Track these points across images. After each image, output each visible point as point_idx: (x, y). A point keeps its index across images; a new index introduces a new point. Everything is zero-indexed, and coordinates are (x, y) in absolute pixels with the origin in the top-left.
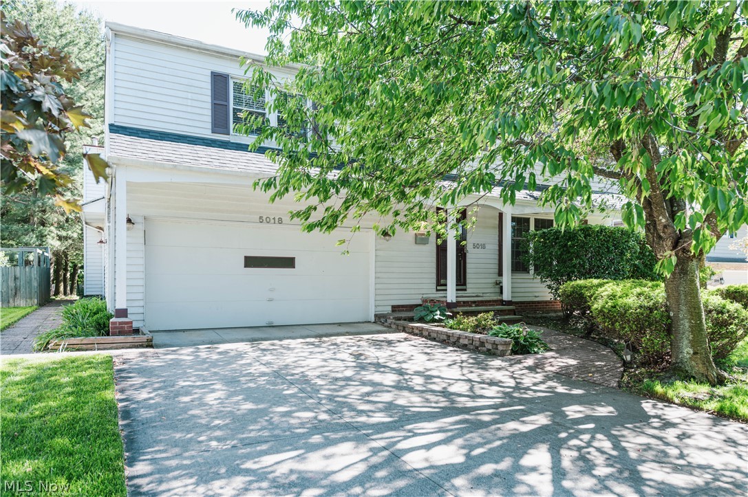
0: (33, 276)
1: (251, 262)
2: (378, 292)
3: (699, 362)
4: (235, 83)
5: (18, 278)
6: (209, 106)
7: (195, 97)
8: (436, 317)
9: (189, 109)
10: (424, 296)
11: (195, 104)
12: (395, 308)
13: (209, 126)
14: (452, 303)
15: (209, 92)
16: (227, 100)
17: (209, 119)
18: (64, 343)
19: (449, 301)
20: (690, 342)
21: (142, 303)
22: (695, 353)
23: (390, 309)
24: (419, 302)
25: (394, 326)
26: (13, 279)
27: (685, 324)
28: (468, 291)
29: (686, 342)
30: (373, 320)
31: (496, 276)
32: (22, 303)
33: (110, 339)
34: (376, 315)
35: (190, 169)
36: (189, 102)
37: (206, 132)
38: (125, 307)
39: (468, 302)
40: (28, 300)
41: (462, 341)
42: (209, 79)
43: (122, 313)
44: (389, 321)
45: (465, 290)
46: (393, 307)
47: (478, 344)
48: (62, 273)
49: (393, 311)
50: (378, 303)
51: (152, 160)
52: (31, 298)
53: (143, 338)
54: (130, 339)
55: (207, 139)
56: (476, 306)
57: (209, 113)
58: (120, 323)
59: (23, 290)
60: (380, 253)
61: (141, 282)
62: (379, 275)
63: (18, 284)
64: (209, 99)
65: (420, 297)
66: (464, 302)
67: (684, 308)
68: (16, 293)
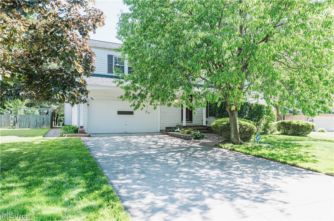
1: (120, 113)
2: (161, 123)
3: (236, 139)
4: (115, 58)
6: (107, 65)
7: (103, 63)
8: (178, 130)
9: (101, 66)
10: (177, 124)
11: (103, 65)
12: (167, 128)
13: (107, 71)
14: (184, 126)
15: (107, 61)
16: (112, 63)
17: (107, 69)
18: (67, 135)
19: (184, 125)
20: (234, 134)
21: (87, 125)
22: (235, 137)
23: (165, 128)
24: (176, 126)
25: (165, 133)
27: (233, 129)
28: (193, 123)
29: (233, 134)
30: (159, 132)
32: (45, 127)
33: (79, 134)
34: (160, 130)
35: (101, 86)
36: (101, 64)
37: (106, 73)
38: (82, 126)
39: (191, 126)
41: (182, 137)
42: (107, 57)
43: (82, 127)
44: (164, 132)
46: (166, 128)
47: (185, 137)
48: (54, 117)
50: (161, 126)
51: (90, 83)
52: (48, 126)
53: (88, 135)
54: (84, 134)
55: (106, 75)
56: (194, 127)
57: (107, 67)
58: (81, 130)
59: (45, 123)
60: (161, 110)
61: (87, 119)
62: (161, 117)
63: (44, 121)
64: (107, 63)
65: (176, 124)
66: (189, 126)
67: (232, 124)
68: (43, 124)
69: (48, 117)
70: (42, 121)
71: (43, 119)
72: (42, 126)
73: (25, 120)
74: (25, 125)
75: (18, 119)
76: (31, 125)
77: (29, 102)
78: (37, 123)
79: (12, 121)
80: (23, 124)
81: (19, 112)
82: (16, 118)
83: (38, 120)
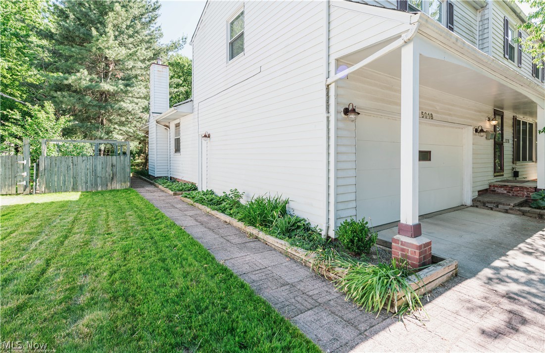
0: (126, 163)
2: (473, 180)
5: (114, 166)
10: (490, 181)
23: (477, 194)
24: (487, 187)
26: (111, 166)
28: (505, 176)
31: (511, 164)
32: (118, 186)
40: (123, 184)
45: (503, 175)
46: (479, 191)
49: (479, 195)
50: (473, 190)
52: (125, 182)
59: (118, 175)
62: (473, 166)
63: (115, 170)
65: (488, 182)
68: (112, 178)
69: (124, 161)
70: (109, 169)
71: (112, 166)
72: (109, 184)
73: (63, 169)
74: (65, 181)
75: (41, 168)
76: (79, 182)
77: (71, 124)
78: (96, 176)
79: (25, 174)
80: (59, 179)
81: (44, 150)
82: (38, 165)
83: (99, 168)
